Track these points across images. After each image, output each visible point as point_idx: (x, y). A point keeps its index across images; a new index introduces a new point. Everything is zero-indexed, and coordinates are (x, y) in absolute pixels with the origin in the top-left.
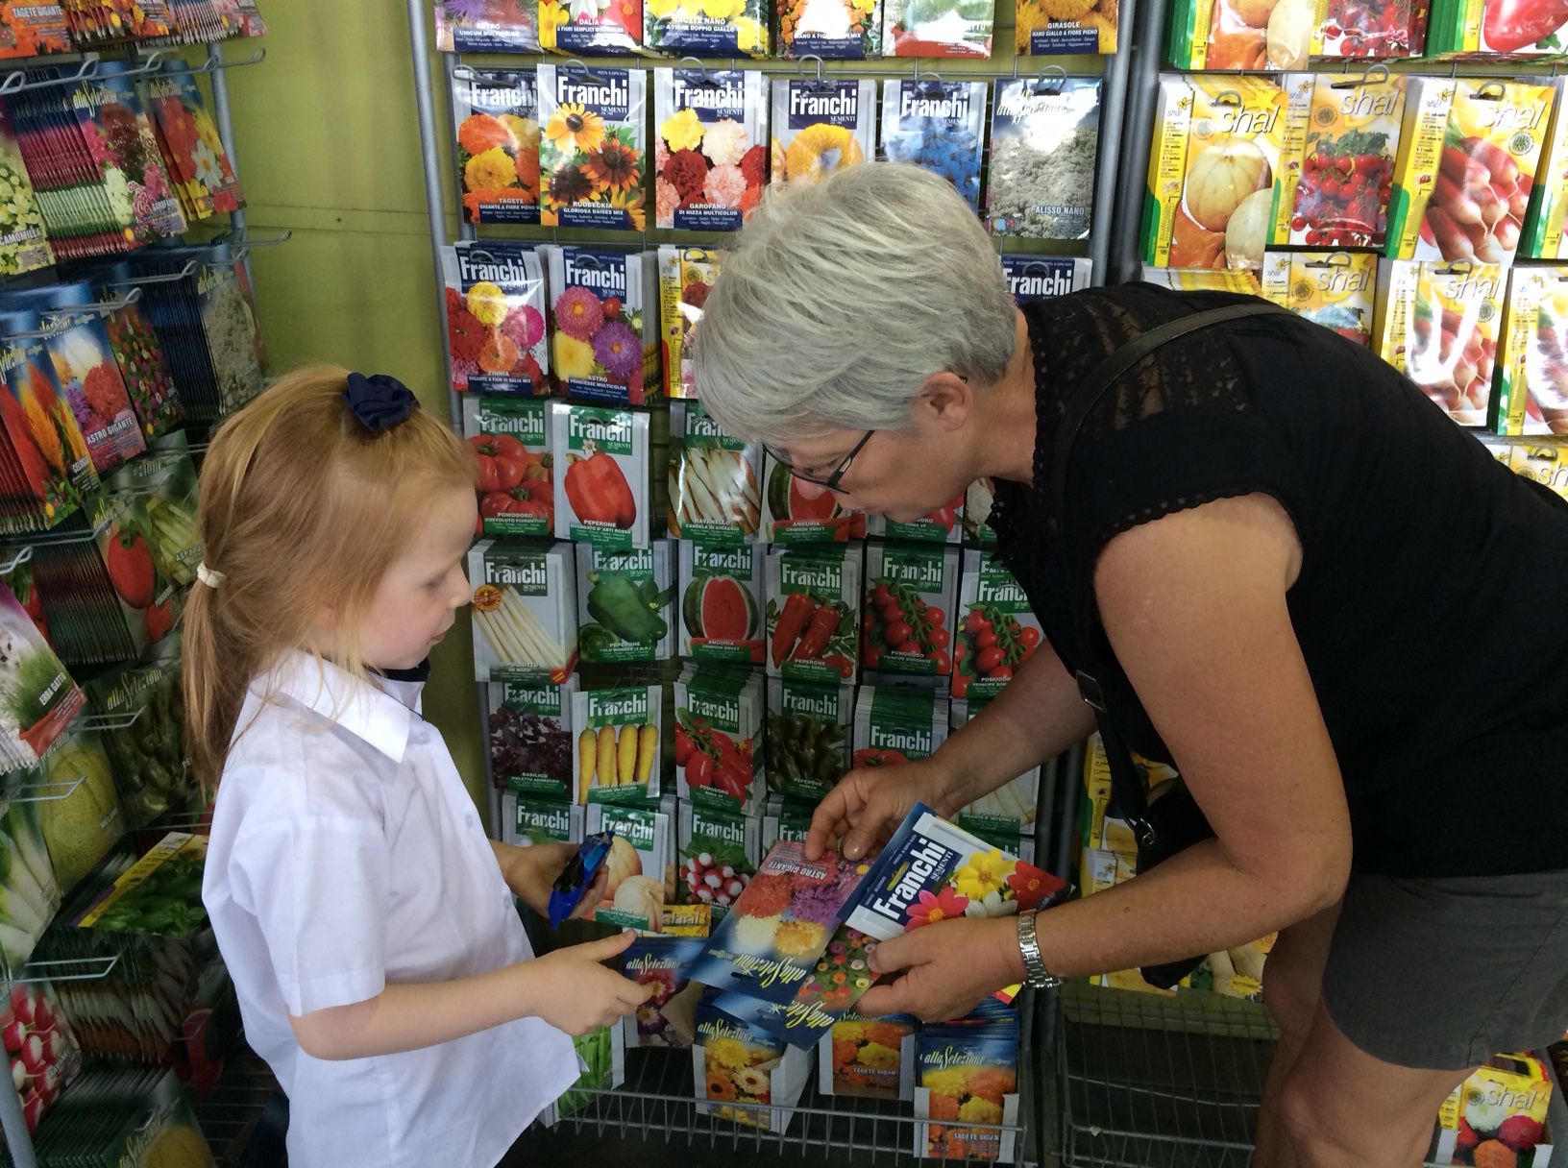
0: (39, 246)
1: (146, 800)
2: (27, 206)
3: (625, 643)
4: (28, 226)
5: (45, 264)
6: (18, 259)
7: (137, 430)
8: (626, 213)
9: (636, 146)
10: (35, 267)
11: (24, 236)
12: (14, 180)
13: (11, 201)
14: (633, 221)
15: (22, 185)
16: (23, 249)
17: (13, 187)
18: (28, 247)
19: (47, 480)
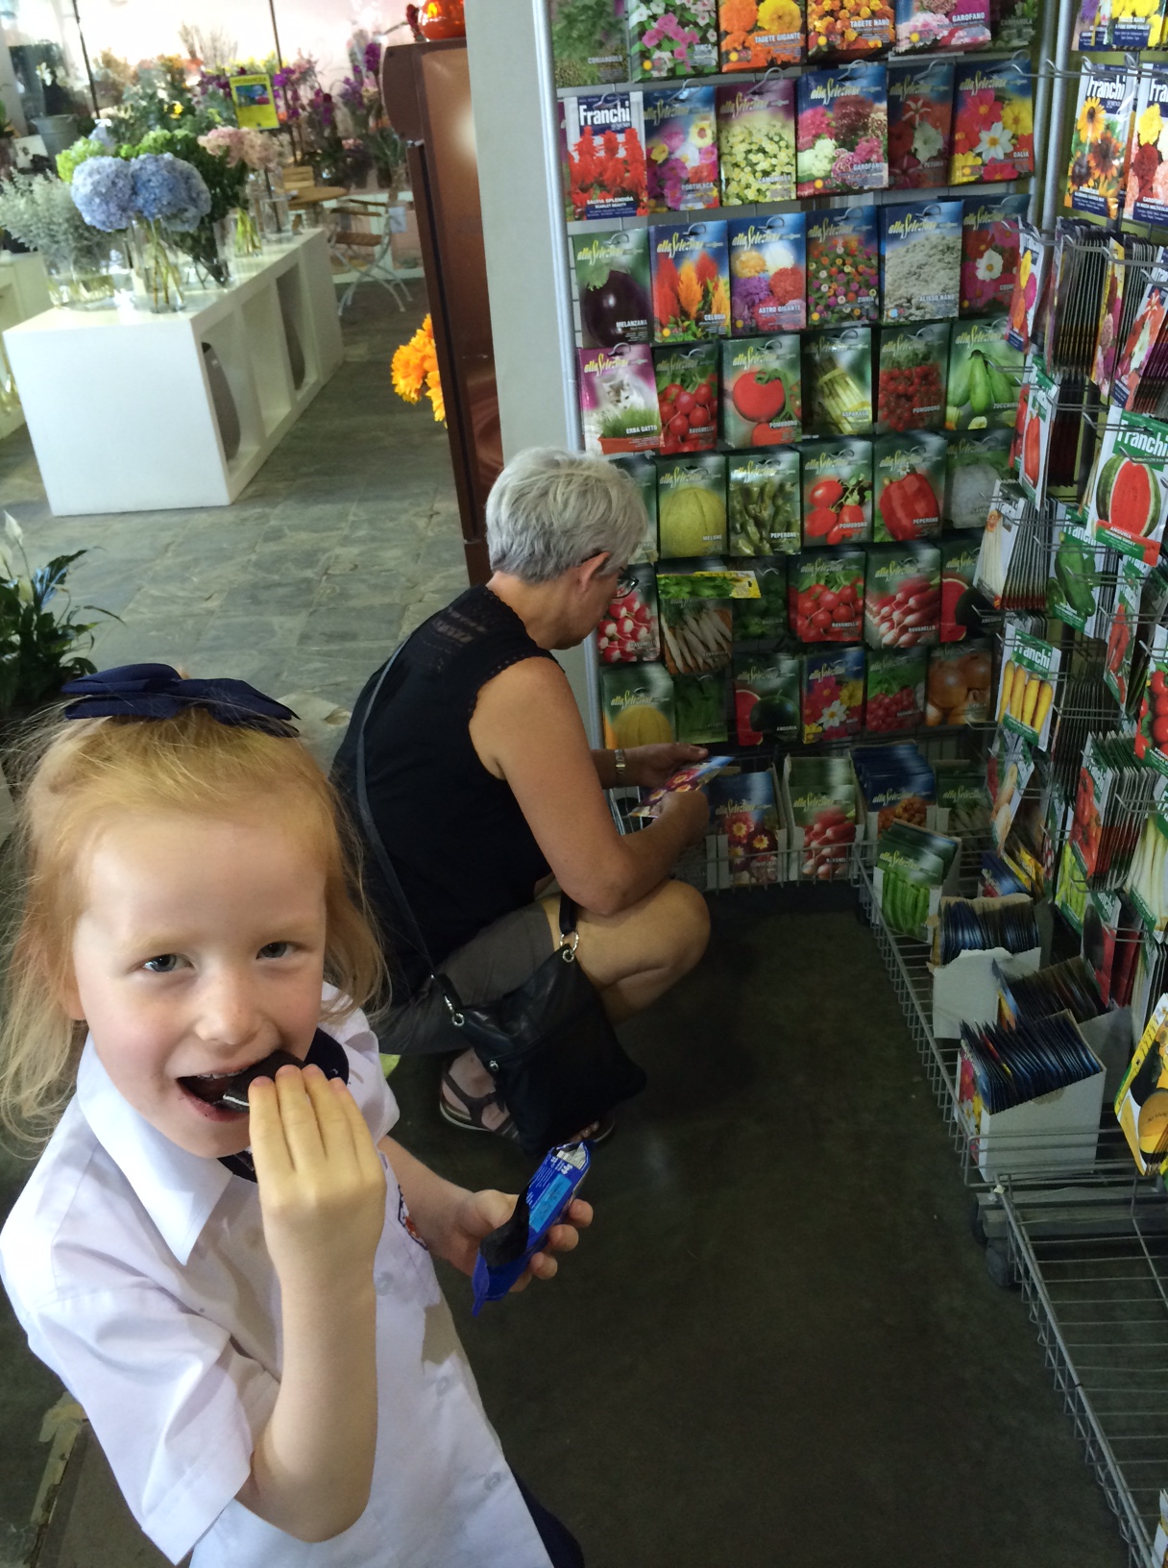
0: (786, 186)
1: (740, 542)
2: (787, 160)
3: (1068, 607)
4: (782, 173)
5: (787, 198)
6: (768, 193)
7: (803, 314)
8: (1106, 202)
9: (1120, 138)
10: (779, 199)
11: (776, 179)
12: (783, 144)
13: (775, 156)
14: (1109, 209)
15: (787, 147)
16: (774, 187)
17: (780, 147)
18: (778, 186)
19: (675, 316)
